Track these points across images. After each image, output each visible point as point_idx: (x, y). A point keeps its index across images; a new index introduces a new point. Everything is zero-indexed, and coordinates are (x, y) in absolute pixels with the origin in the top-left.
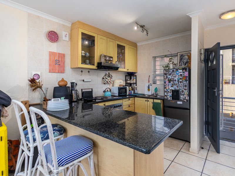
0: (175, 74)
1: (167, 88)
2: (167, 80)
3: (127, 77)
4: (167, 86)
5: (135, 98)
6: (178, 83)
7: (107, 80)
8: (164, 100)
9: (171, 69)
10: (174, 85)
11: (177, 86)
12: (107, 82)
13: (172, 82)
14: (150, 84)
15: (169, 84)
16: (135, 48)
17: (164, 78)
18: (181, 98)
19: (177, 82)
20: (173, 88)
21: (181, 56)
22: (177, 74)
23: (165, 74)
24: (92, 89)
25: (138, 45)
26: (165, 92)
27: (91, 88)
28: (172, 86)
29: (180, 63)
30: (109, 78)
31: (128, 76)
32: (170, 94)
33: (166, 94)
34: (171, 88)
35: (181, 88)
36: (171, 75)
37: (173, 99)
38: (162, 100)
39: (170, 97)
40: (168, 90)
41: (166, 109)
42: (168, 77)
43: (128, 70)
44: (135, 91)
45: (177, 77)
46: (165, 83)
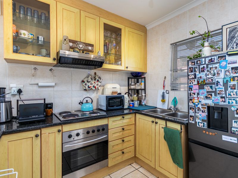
0: (216, 68)
1: (196, 101)
2: (196, 83)
3: (130, 80)
4: (196, 96)
5: (137, 115)
6: (226, 89)
7: (89, 84)
8: (187, 126)
9: (205, 58)
10: (213, 94)
11: (222, 97)
12: (89, 87)
13: (207, 88)
14: (166, 91)
15: (201, 91)
16: (143, 34)
17: (188, 79)
18: (233, 129)
19: (221, 87)
20: (210, 102)
21: (231, 32)
22: (221, 67)
23: (191, 70)
24: (45, 100)
25: (148, 28)
26: (190, 108)
27: (43, 98)
28: (207, 97)
29: (227, 47)
30: (93, 82)
31: (133, 78)
32: (202, 115)
33: (192, 113)
34: (204, 101)
35: (234, 102)
36: (206, 71)
37: (209, 126)
38: (183, 126)
39: (203, 120)
40: (198, 106)
41: (193, 146)
42: (197, 77)
43: (127, 68)
44: (142, 101)
45: (222, 75)
46: (190, 88)
